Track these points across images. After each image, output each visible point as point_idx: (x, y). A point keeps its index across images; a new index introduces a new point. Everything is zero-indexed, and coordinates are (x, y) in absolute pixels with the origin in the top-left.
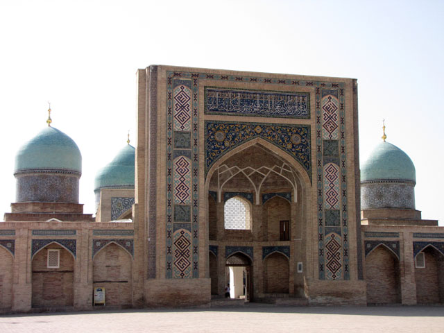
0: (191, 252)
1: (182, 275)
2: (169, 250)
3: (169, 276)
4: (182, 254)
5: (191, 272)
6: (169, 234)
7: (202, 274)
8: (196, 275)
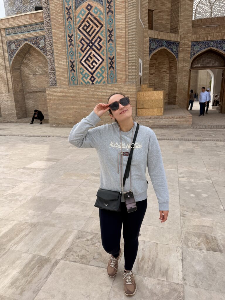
0: (104, 39)
1: (93, 79)
2: (71, 41)
3: (73, 81)
4: (91, 45)
5: (104, 75)
6: (69, 14)
7: (121, 76)
8: (112, 79)
